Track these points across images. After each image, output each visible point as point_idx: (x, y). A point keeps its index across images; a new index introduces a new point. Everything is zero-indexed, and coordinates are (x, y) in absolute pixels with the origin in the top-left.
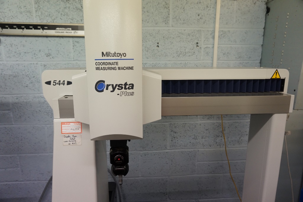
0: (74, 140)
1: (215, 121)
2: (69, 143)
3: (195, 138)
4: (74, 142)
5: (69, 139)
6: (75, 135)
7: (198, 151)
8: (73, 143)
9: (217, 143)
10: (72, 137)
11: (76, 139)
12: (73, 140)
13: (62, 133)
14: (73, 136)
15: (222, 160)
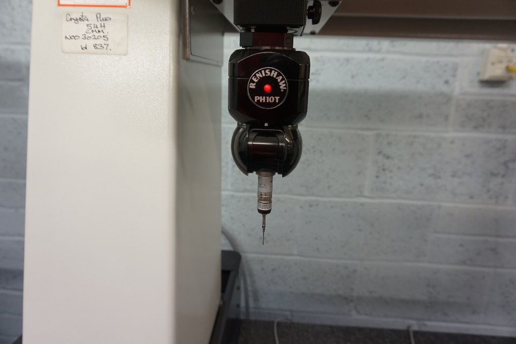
0: (101, 34)
1: (491, 136)
2: (84, 43)
3: (436, 176)
4: (101, 41)
5: (82, 26)
6: (105, 12)
7: (440, 207)
8: (95, 46)
9: (488, 191)
10: (93, 20)
11: (109, 28)
12: (97, 35)
13: (59, 5)
14: (98, 16)
15: (498, 236)
